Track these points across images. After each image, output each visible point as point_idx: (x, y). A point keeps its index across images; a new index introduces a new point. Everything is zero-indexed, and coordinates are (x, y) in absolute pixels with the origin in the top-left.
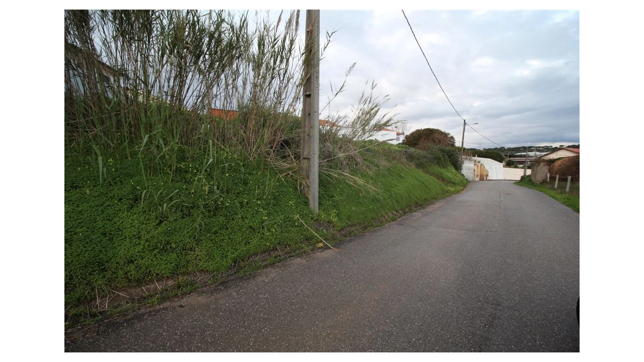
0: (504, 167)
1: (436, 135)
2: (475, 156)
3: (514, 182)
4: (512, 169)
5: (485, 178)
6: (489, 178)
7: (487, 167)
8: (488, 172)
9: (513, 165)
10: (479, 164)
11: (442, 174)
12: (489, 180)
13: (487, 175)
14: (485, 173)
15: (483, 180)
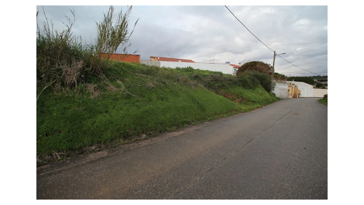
0: (314, 88)
1: (258, 66)
2: (292, 81)
3: (319, 99)
4: (320, 89)
5: (298, 96)
6: (301, 96)
7: (299, 88)
8: (300, 92)
9: (321, 87)
10: (294, 86)
11: (242, 94)
12: (301, 98)
13: (300, 94)
14: (298, 93)
15: (296, 97)
